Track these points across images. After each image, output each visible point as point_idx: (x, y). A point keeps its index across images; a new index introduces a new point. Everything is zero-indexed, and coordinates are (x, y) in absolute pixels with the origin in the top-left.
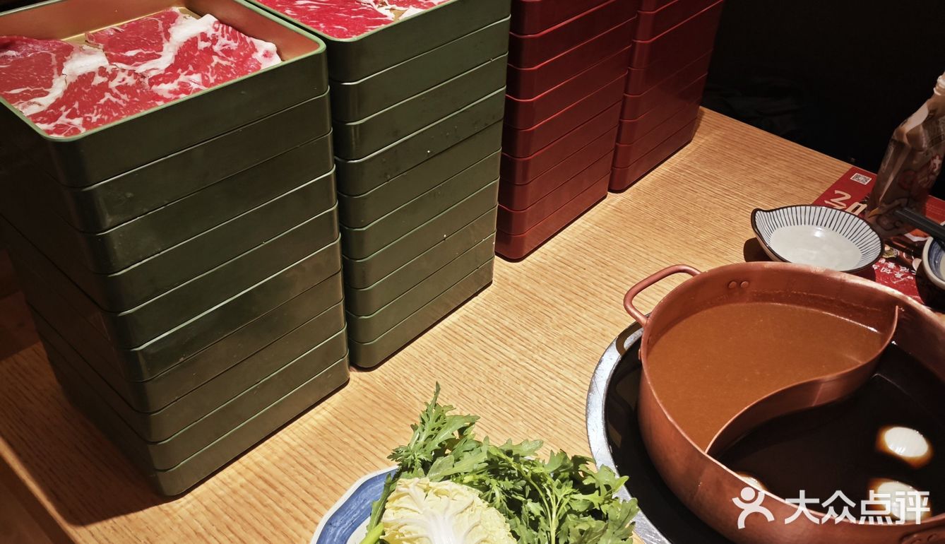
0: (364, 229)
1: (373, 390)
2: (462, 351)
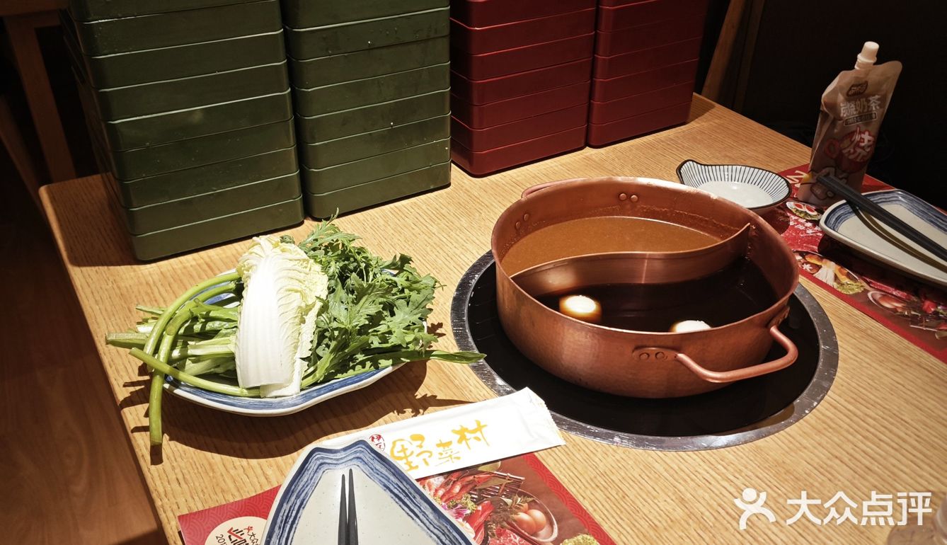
0: (310, 90)
2: (398, 221)
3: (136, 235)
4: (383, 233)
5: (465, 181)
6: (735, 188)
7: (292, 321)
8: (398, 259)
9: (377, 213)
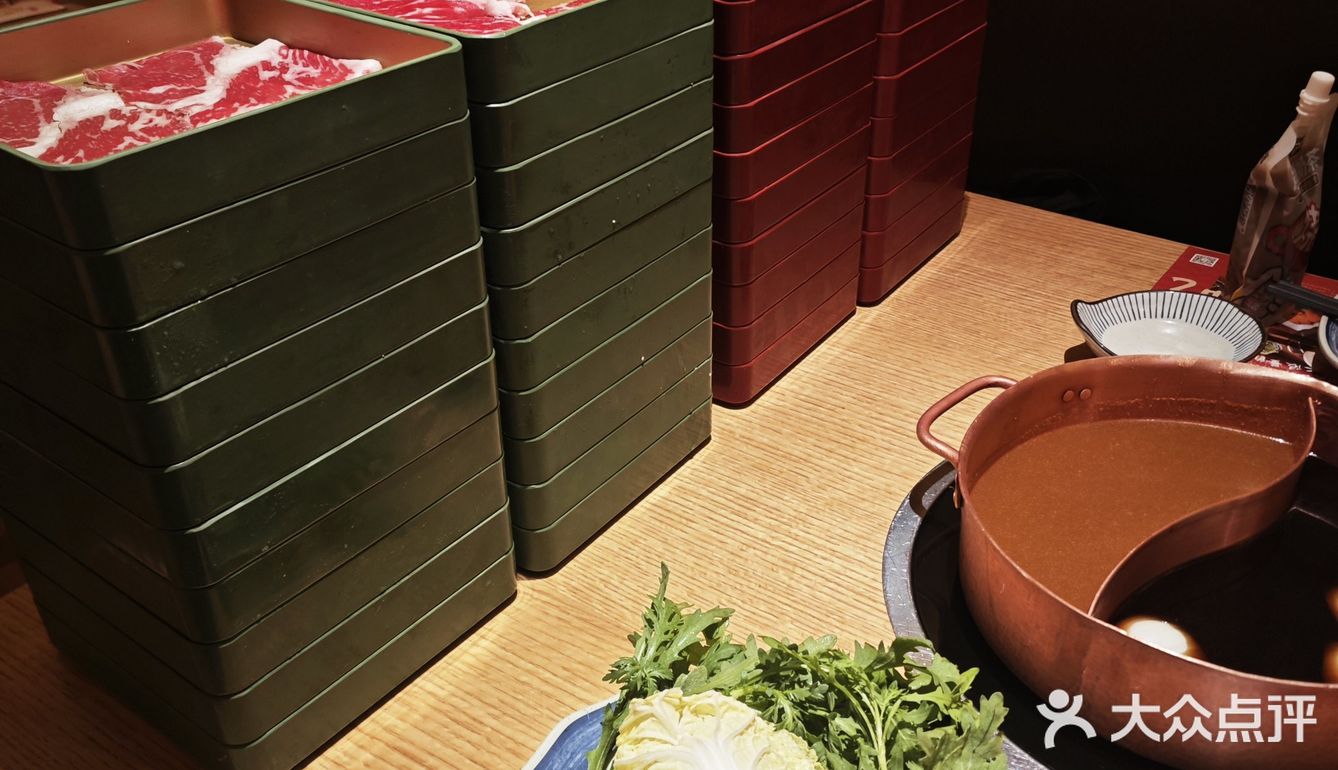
0: (529, 340)
1: (556, 603)
2: (684, 535)
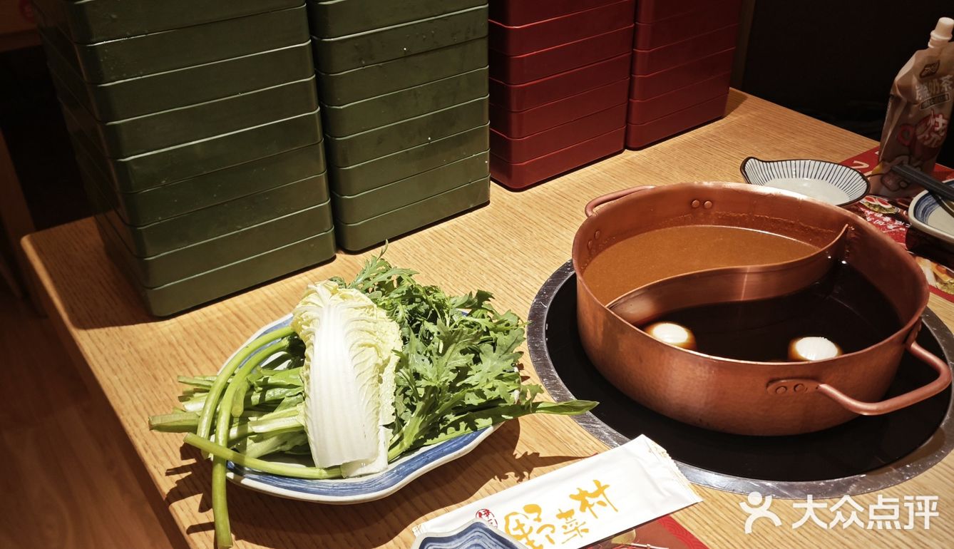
0: (342, 107)
3: (152, 288)
4: (428, 263)
5: (505, 197)
6: (805, 185)
7: (370, 383)
8: (474, 295)
9: (415, 239)
